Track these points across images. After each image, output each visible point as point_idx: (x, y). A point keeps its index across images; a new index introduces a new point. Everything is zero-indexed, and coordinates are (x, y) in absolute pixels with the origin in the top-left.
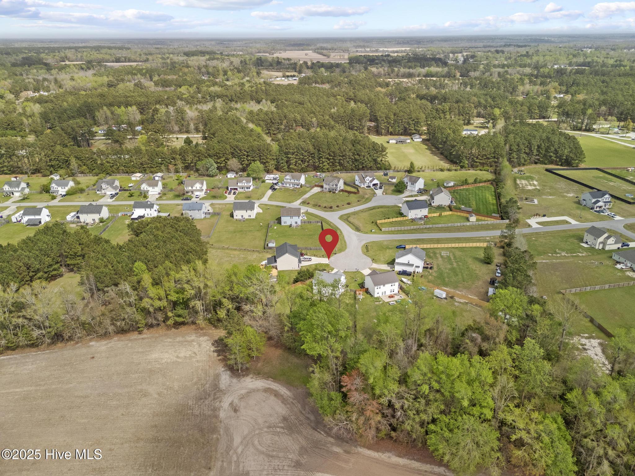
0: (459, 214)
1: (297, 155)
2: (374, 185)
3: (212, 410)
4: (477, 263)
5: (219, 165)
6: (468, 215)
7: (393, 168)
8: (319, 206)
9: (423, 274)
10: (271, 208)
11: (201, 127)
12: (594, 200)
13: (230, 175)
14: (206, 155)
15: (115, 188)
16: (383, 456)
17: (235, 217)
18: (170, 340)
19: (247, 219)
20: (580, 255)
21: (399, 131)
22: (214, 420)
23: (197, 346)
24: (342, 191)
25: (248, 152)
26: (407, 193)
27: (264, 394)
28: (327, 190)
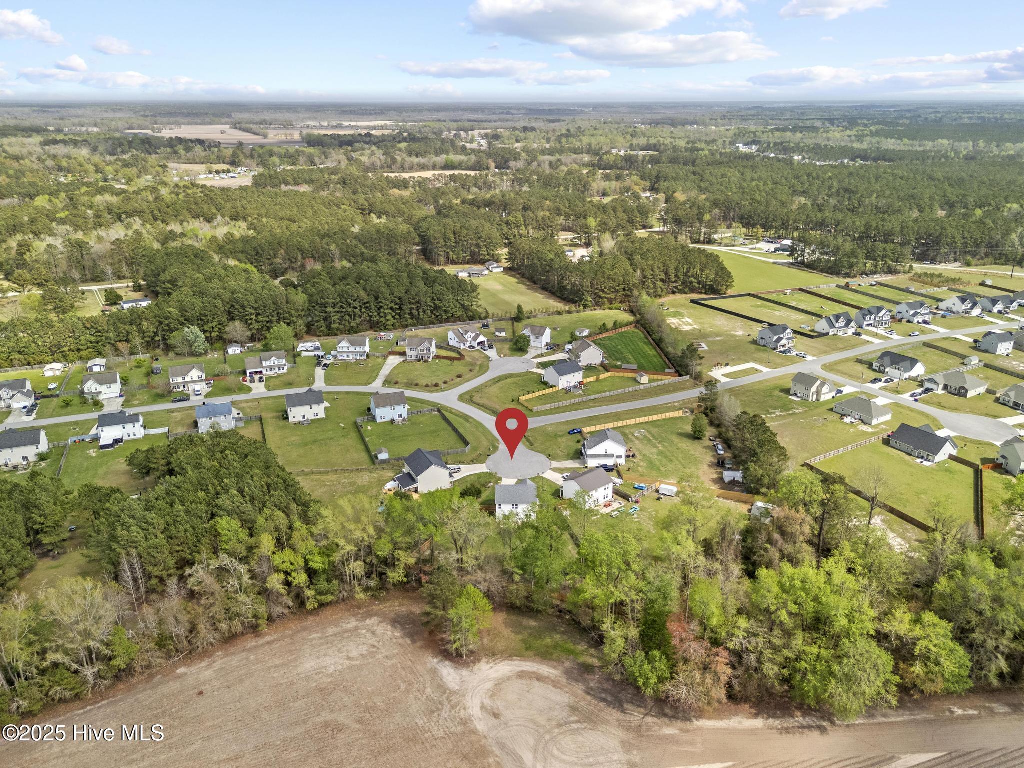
0: (621, 374)
1: (342, 307)
2: (479, 344)
3: (461, 724)
4: (685, 440)
5: (208, 335)
6: (634, 375)
7: (491, 316)
8: (417, 385)
9: (628, 466)
10: (340, 397)
11: (125, 270)
12: (775, 338)
13: (234, 350)
14: (182, 320)
15: (27, 394)
16: (731, 724)
17: (291, 420)
18: (319, 635)
19: (313, 421)
20: (797, 411)
21: (464, 257)
22: (473, 738)
23: (369, 635)
24: (437, 357)
25: (256, 309)
26: (532, 353)
27: (520, 681)
28: (414, 358)
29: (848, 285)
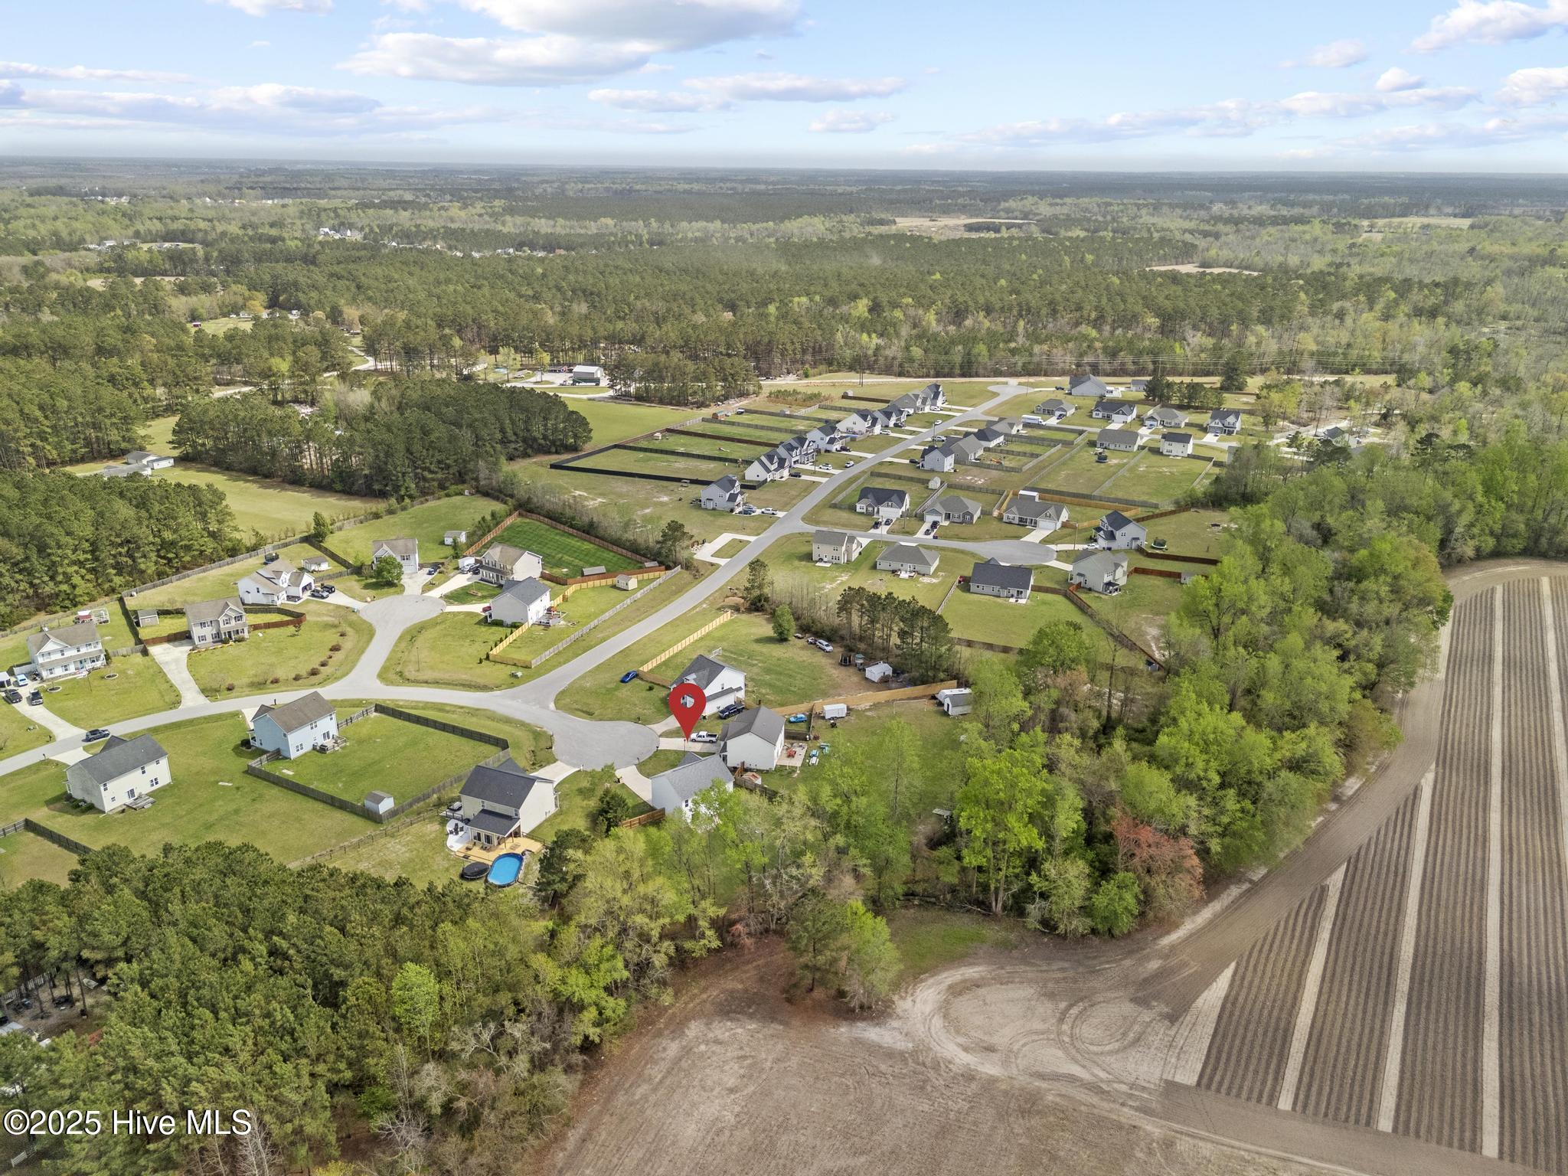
0: (589, 584)
2: (305, 589)
3: (968, 1081)
6: (613, 581)
8: (276, 681)
17: (106, 808)
22: (1002, 1087)
23: (716, 1048)
24: (254, 627)
26: (412, 584)
27: (961, 998)
28: (209, 639)
29: (715, 416)
